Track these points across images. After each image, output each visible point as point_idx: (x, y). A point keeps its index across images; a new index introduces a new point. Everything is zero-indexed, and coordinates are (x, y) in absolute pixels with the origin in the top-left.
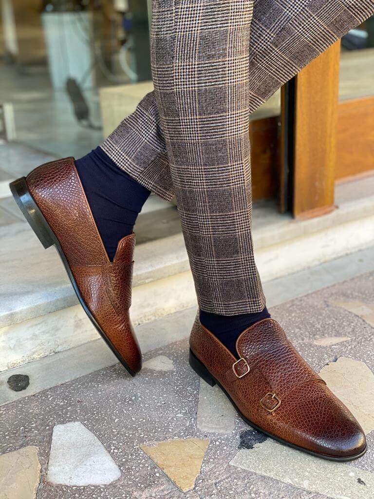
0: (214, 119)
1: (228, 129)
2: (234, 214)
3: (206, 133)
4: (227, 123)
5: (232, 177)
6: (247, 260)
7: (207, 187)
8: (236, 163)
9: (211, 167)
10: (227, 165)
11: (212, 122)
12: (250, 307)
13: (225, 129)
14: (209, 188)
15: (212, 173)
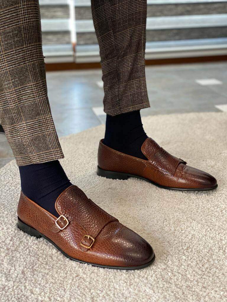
0: (9, 11)
1: (21, 17)
2: (32, 85)
3: (4, 23)
4: (20, 12)
5: (27, 56)
6: (47, 120)
7: (9, 68)
8: (30, 45)
9: (10, 51)
10: (22, 47)
11: (8, 13)
12: (55, 155)
13: (19, 18)
14: (10, 68)
15: (11, 55)
